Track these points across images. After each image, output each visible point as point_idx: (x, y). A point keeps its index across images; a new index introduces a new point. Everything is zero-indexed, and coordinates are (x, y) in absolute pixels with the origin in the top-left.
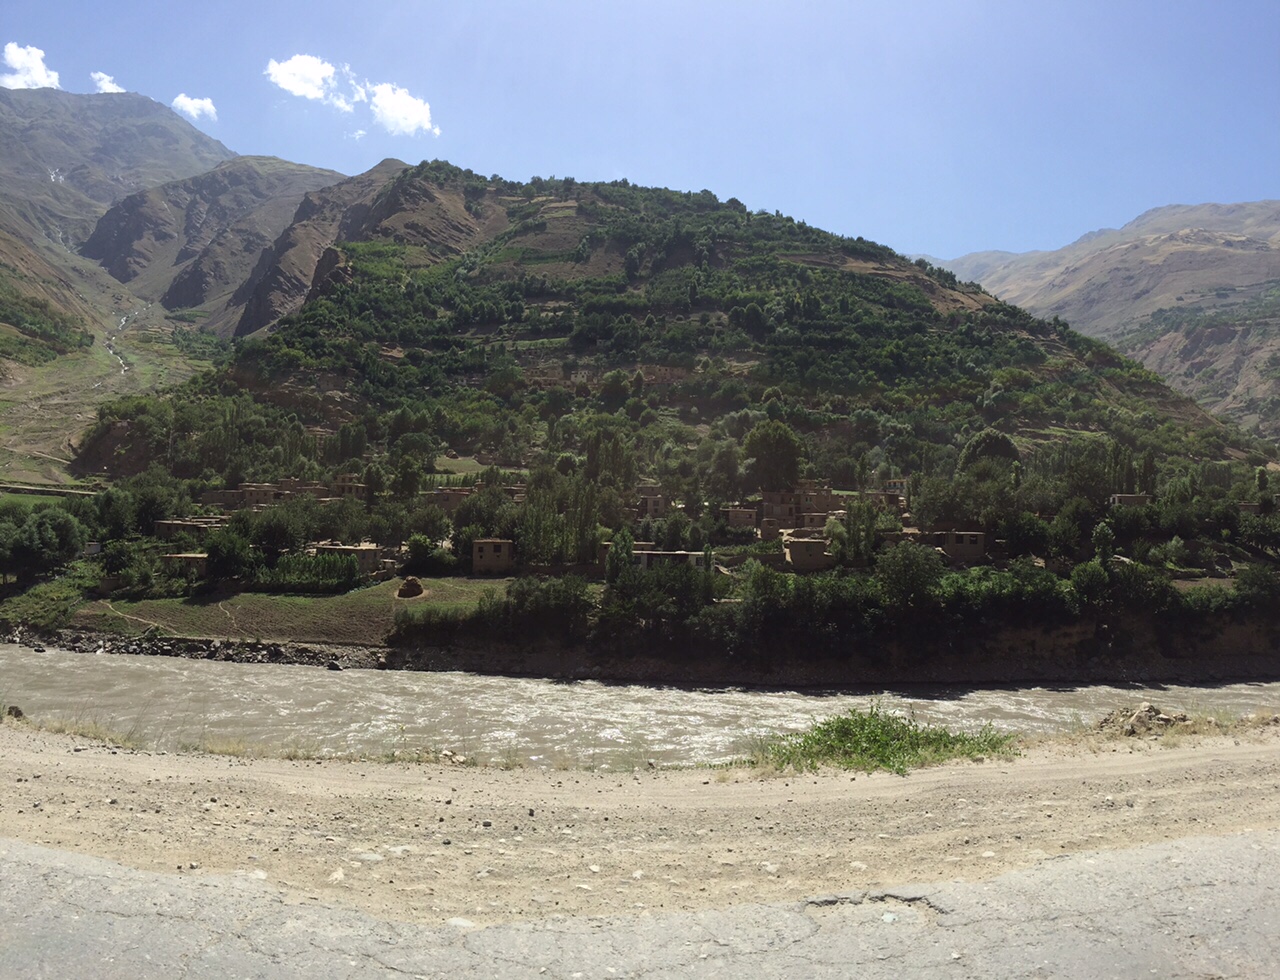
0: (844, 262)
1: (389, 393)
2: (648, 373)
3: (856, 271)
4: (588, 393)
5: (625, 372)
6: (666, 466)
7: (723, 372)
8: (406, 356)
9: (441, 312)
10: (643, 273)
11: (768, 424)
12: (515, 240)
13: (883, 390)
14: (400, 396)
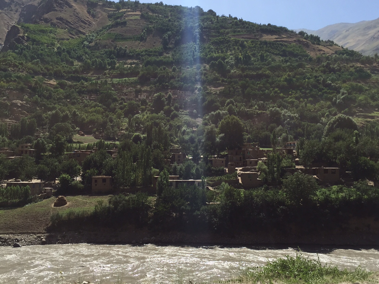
0: (261, 36)
1: (48, 102)
2: (174, 94)
3: (268, 40)
4: (147, 104)
5: (163, 94)
6: (183, 138)
7: (207, 93)
8: (58, 84)
9: (76, 63)
10: (171, 46)
11: (229, 117)
12: (112, 29)
13: (283, 98)
14: (55, 104)
